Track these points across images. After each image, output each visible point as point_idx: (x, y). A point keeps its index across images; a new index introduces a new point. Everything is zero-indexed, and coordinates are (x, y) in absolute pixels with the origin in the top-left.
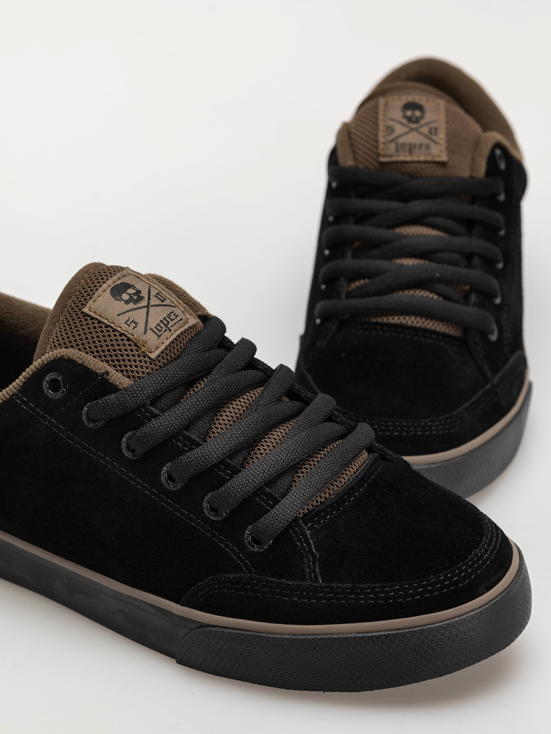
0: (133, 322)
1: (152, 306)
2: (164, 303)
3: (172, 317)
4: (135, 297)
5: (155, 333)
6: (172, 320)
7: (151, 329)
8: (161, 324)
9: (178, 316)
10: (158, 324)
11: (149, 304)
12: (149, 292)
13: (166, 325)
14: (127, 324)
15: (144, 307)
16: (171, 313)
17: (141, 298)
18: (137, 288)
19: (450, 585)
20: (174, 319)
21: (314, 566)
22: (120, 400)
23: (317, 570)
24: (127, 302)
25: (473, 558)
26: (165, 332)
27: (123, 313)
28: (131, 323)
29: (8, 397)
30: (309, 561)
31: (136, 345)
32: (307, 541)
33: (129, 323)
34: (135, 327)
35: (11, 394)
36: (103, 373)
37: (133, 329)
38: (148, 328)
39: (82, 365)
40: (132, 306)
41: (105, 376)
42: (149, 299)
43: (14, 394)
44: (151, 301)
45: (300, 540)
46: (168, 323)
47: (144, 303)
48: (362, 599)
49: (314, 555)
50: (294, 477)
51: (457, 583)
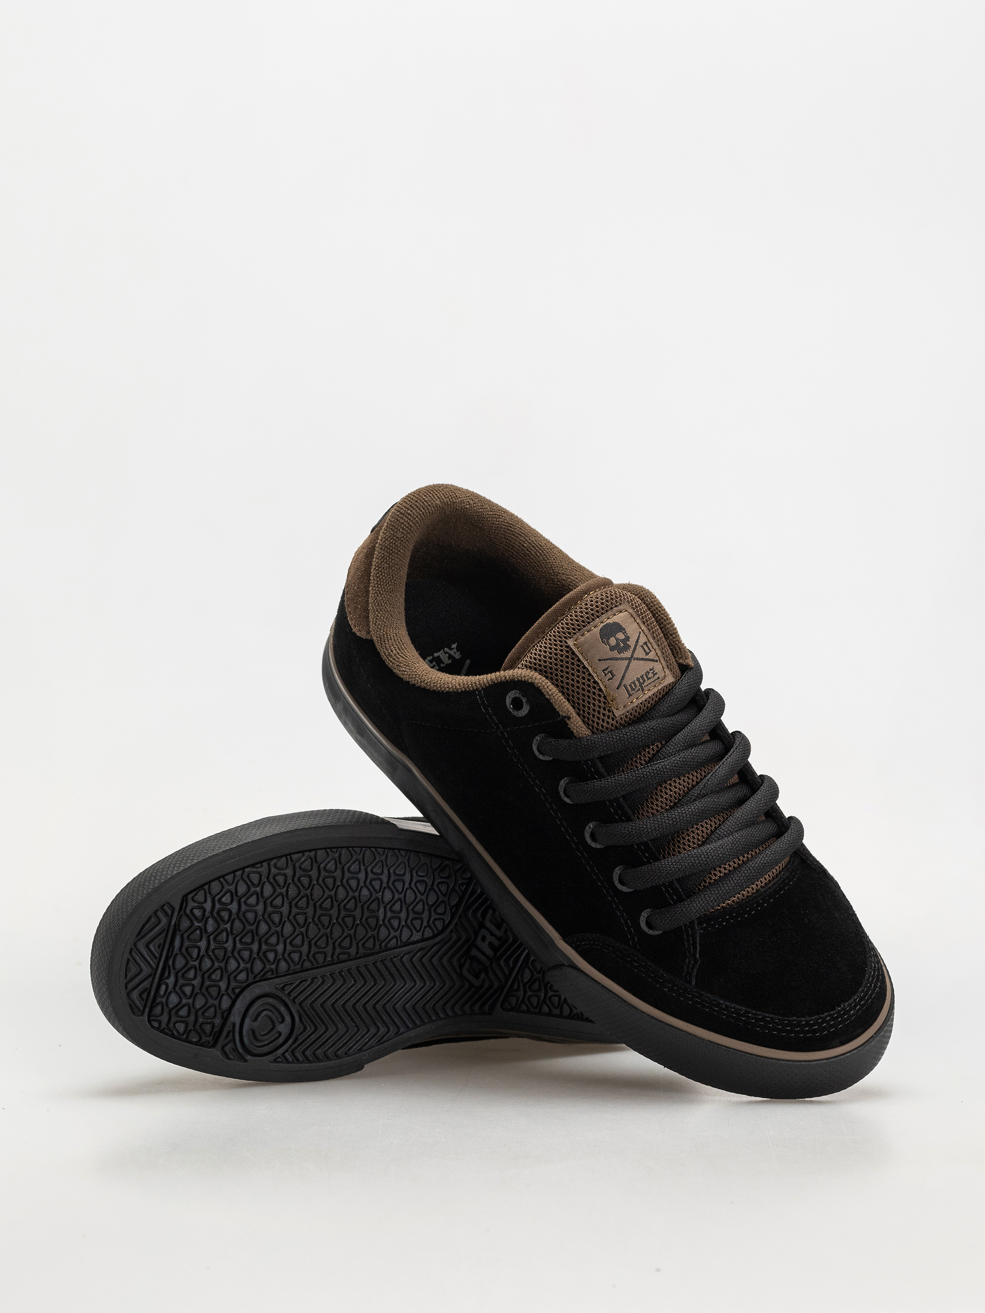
0: (610, 672)
1: (634, 659)
2: (647, 657)
3: (651, 675)
4: (622, 645)
5: (628, 691)
6: (648, 679)
7: (625, 686)
8: (637, 683)
9: (656, 674)
10: (634, 683)
11: (632, 656)
12: (637, 641)
13: (641, 685)
14: (604, 673)
15: (626, 659)
16: (651, 670)
17: (627, 647)
18: (627, 634)
19: (808, 1032)
20: (651, 678)
21: (693, 969)
22: (571, 749)
23: (694, 974)
24: (612, 649)
25: (841, 1011)
26: (638, 691)
27: (605, 660)
28: (608, 673)
29: (471, 689)
30: (690, 962)
31: (605, 698)
32: (694, 943)
33: (606, 672)
34: (611, 679)
35: (475, 688)
36: (565, 717)
37: (608, 680)
38: (623, 684)
39: (548, 700)
40: (615, 654)
41: (566, 720)
42: (635, 648)
43: (477, 689)
44: (635, 653)
45: (688, 941)
46: (644, 681)
47: (628, 654)
48: (724, 1014)
49: (696, 960)
50: (706, 877)
51: (815, 1031)
